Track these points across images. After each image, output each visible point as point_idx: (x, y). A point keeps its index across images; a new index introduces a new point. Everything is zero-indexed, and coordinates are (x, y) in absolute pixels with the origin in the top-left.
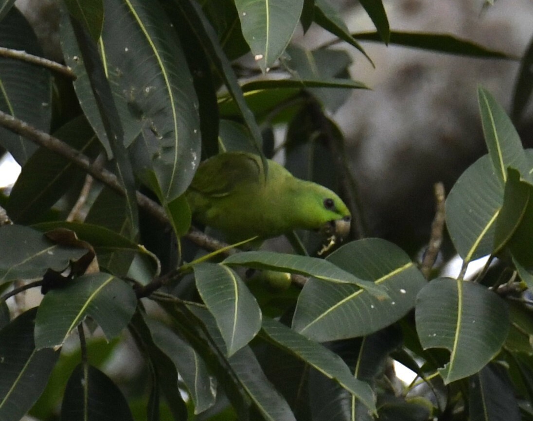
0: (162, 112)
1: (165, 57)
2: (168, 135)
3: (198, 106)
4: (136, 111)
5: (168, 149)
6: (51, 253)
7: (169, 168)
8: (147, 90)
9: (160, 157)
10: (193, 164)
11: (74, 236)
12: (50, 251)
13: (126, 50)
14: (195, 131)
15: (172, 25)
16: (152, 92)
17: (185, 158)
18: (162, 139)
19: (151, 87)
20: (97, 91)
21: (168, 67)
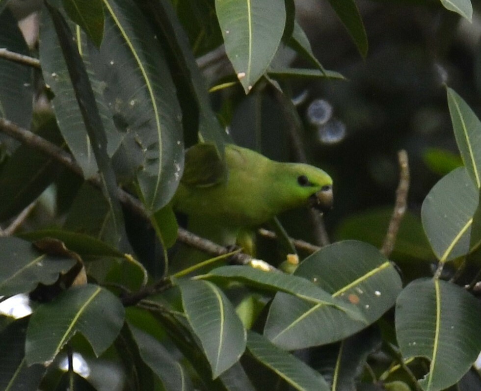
0: (147, 125)
1: (150, 70)
2: (153, 147)
3: (181, 117)
4: (122, 124)
5: (153, 161)
6: (40, 264)
7: (154, 179)
8: (132, 103)
9: (144, 169)
10: (177, 175)
11: (62, 246)
12: (38, 262)
13: (112, 63)
14: (179, 143)
15: (155, 37)
16: (136, 105)
17: (169, 170)
18: (147, 151)
19: (136, 100)
20: (82, 101)
21: (153, 79)
